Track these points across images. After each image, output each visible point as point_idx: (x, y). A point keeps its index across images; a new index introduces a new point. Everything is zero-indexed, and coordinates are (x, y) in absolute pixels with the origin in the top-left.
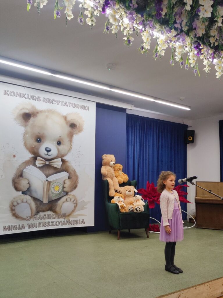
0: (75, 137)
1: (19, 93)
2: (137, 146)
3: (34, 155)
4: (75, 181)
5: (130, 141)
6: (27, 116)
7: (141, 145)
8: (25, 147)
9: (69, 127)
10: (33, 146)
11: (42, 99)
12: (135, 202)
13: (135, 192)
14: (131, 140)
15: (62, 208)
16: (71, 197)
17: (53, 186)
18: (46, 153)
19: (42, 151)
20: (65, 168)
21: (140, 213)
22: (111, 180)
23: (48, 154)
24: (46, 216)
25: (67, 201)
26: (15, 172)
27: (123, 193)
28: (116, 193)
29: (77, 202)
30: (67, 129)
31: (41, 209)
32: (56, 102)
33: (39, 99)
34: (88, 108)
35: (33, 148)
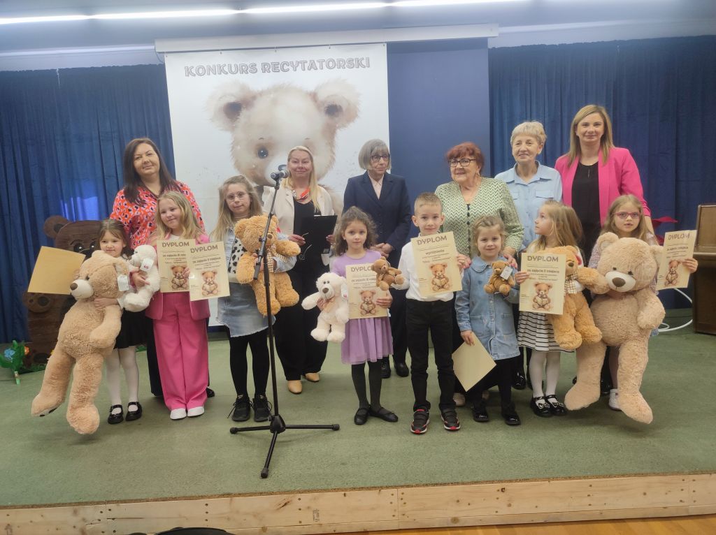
0: (341, 135)
1: (211, 67)
3: (257, 183)
6: (233, 110)
8: (237, 169)
9: (324, 114)
11: (259, 67)
30: (321, 119)
32: (290, 67)
33: (253, 69)
34: (368, 60)
35: (253, 171)
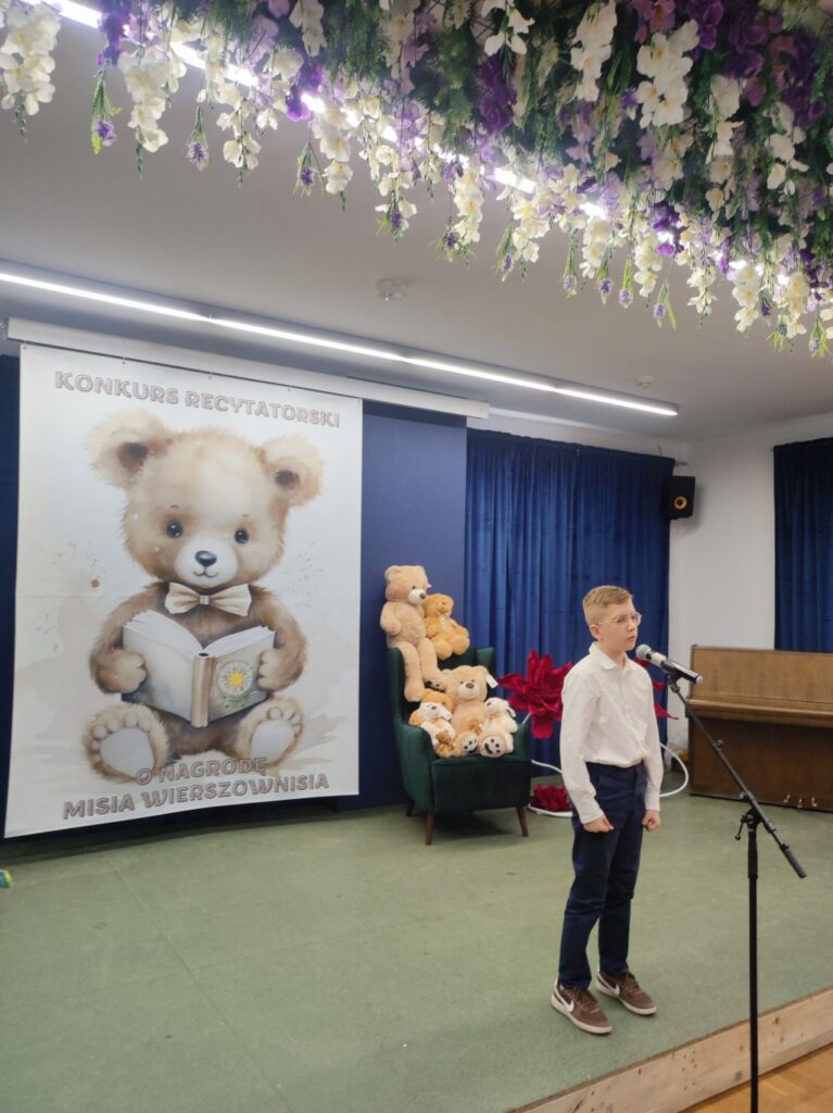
1: (105, 379)
2: (503, 530)
3: (160, 577)
4: (295, 655)
5: (482, 518)
6: (133, 455)
7: (519, 527)
8: (127, 552)
9: (273, 482)
10: (157, 549)
11: (182, 396)
12: (487, 720)
13: (488, 686)
14: (486, 513)
15: (254, 744)
16: (282, 705)
17: (223, 673)
18: (200, 568)
19: (187, 565)
20: (261, 613)
21: (500, 758)
22: (414, 648)
23: (204, 574)
24: (204, 767)
25: (269, 717)
26: (99, 634)
27: (448, 691)
28: (428, 690)
29: (302, 719)
30: (269, 490)
31: (185, 747)
32: (229, 406)
33: (172, 397)
34: (337, 418)
35: (155, 556)
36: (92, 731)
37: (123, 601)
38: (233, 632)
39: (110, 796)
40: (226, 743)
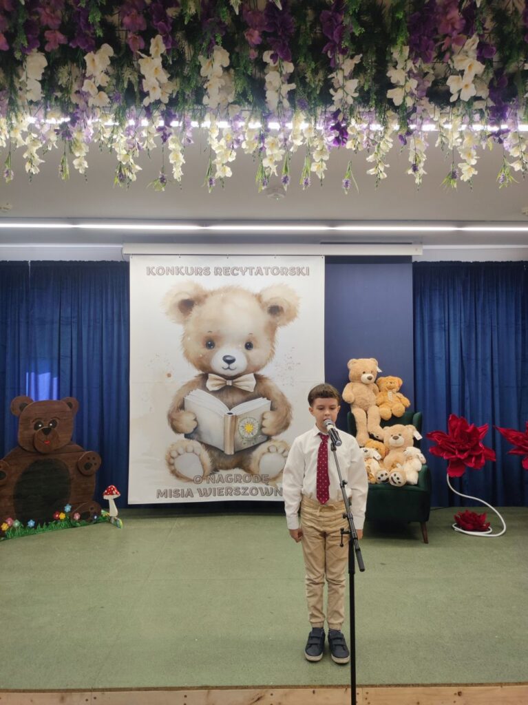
0: (281, 332)
1: (170, 267)
3: (203, 371)
4: (284, 415)
6: (187, 306)
8: (185, 358)
9: (267, 313)
10: (201, 356)
11: (212, 270)
12: (403, 461)
13: (414, 439)
15: (260, 465)
16: (277, 444)
17: (241, 425)
18: (226, 365)
19: (218, 363)
20: (262, 390)
21: (402, 487)
23: (229, 368)
24: (233, 477)
25: (269, 451)
27: (384, 441)
30: (264, 318)
31: (221, 465)
33: (207, 271)
34: (308, 270)
35: (200, 359)
36: (170, 453)
37: (184, 384)
38: (246, 401)
39: (180, 489)
40: (245, 465)
